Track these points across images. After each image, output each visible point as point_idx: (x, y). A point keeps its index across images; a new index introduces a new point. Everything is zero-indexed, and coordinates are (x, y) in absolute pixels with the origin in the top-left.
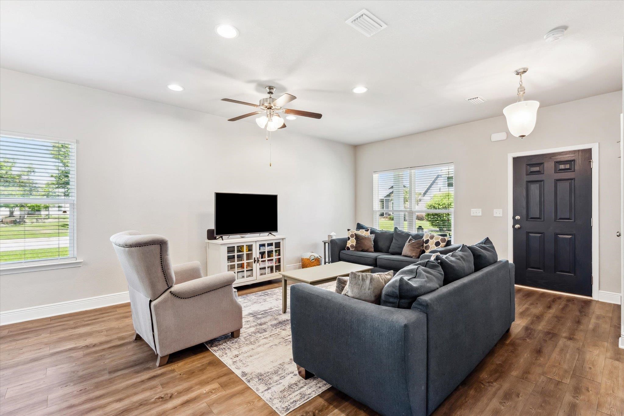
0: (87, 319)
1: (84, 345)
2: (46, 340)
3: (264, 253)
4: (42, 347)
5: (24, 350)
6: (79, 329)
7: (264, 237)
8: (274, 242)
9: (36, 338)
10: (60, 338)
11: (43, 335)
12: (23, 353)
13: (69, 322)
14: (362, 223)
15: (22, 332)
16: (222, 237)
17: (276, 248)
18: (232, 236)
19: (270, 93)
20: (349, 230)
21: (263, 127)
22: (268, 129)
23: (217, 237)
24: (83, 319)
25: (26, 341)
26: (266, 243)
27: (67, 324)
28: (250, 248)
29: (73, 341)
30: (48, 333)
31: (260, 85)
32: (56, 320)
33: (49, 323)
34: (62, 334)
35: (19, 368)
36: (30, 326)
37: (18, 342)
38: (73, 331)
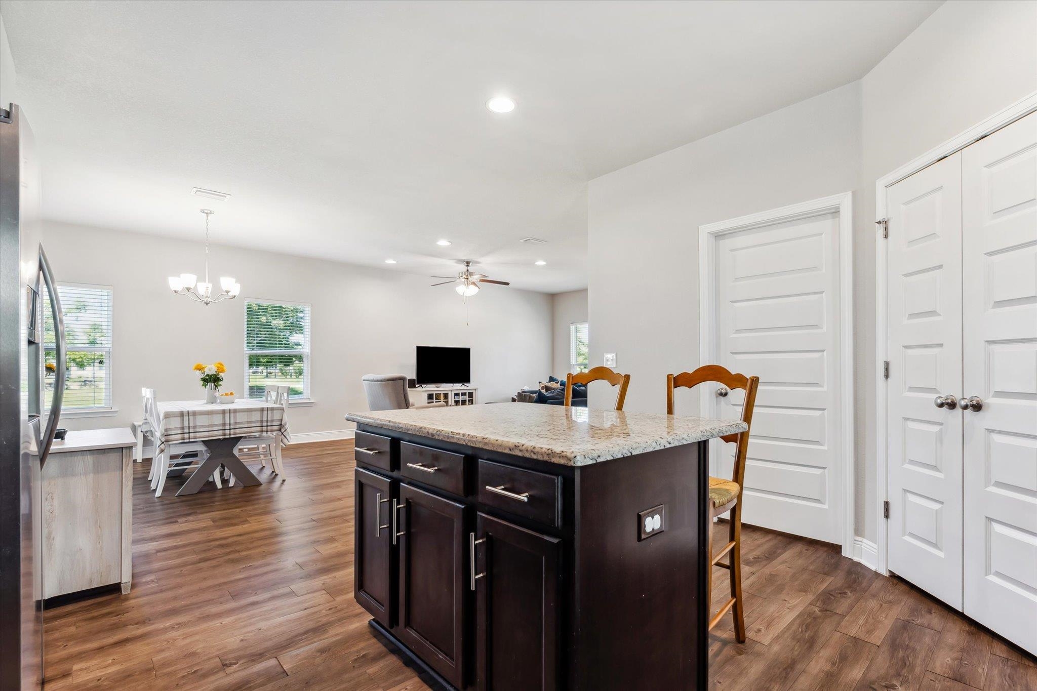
3: (458, 401)
7: (458, 387)
8: (467, 392)
14: (555, 377)
16: (421, 386)
17: (469, 398)
18: (429, 385)
19: (467, 266)
20: (540, 383)
21: (462, 294)
22: (465, 294)
23: (417, 386)
26: (460, 392)
28: (446, 396)
31: (460, 261)
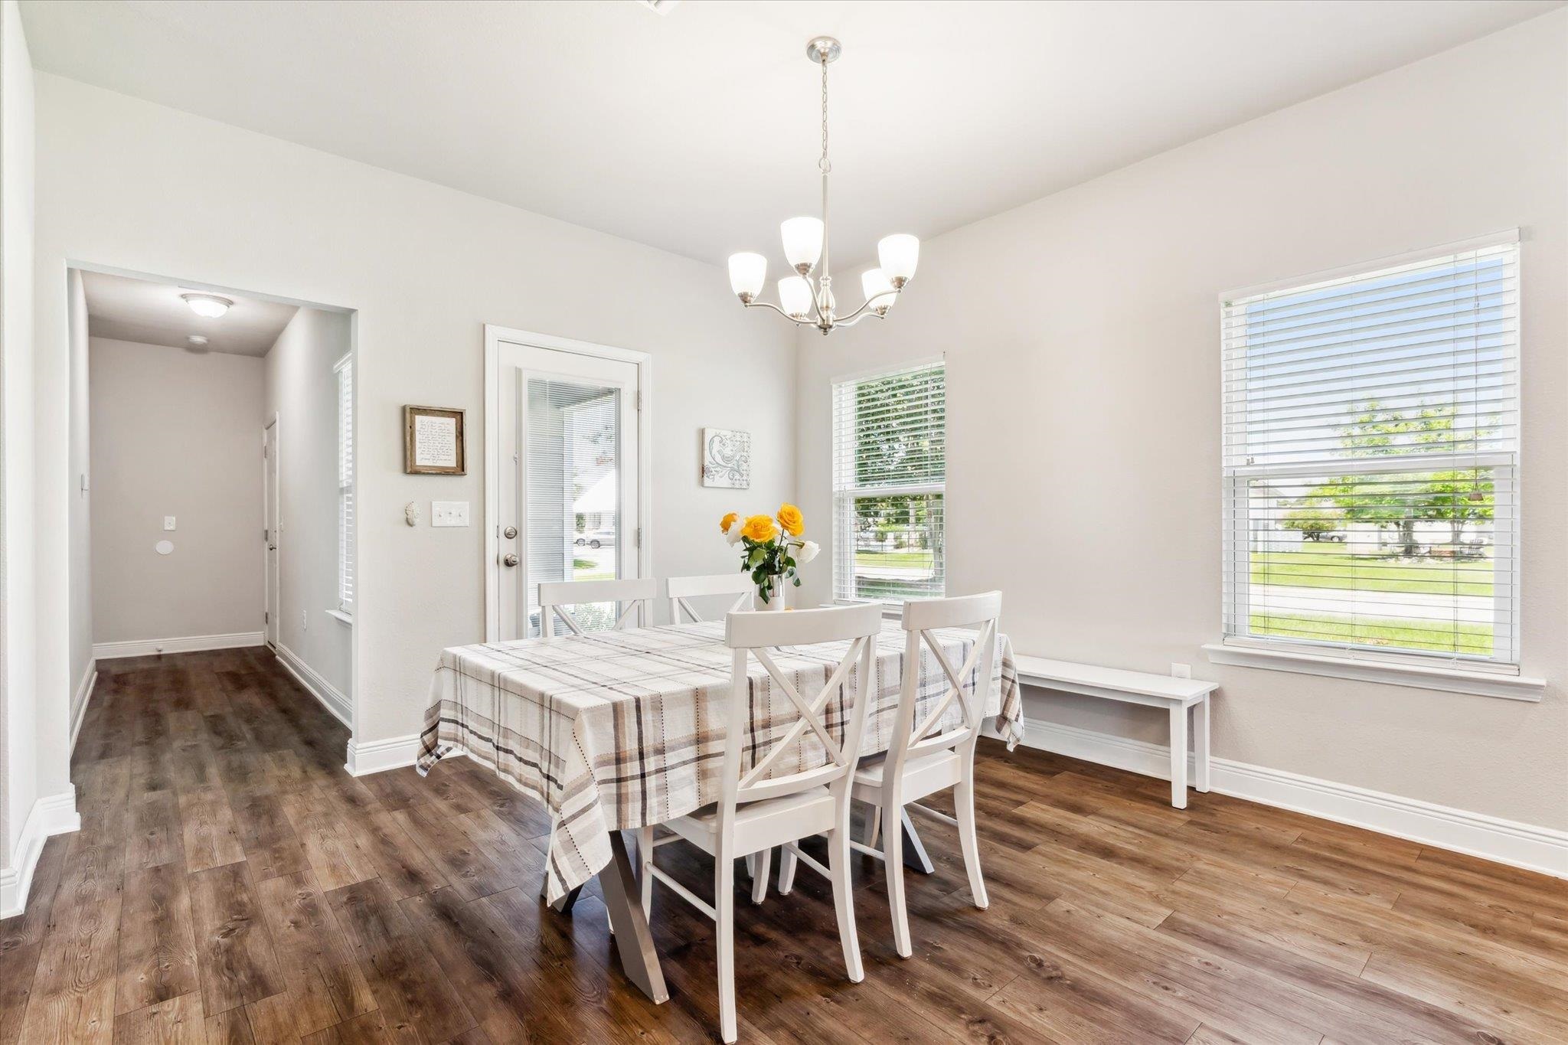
0: (1549, 918)
1: (1491, 1034)
2: (1372, 923)
4: (1347, 941)
5: (1303, 920)
6: (1499, 946)
9: (1350, 897)
10: (1416, 942)
11: (1374, 901)
12: (1295, 929)
13: (1470, 894)
15: (1327, 854)
24: (1528, 910)
25: (1320, 890)
27: (1465, 899)
29: (1457, 981)
30: (1390, 902)
32: (1438, 866)
33: (1411, 862)
34: (1433, 933)
35: (1262, 973)
36: (1356, 846)
37: (1303, 883)
38: (1476, 939)
